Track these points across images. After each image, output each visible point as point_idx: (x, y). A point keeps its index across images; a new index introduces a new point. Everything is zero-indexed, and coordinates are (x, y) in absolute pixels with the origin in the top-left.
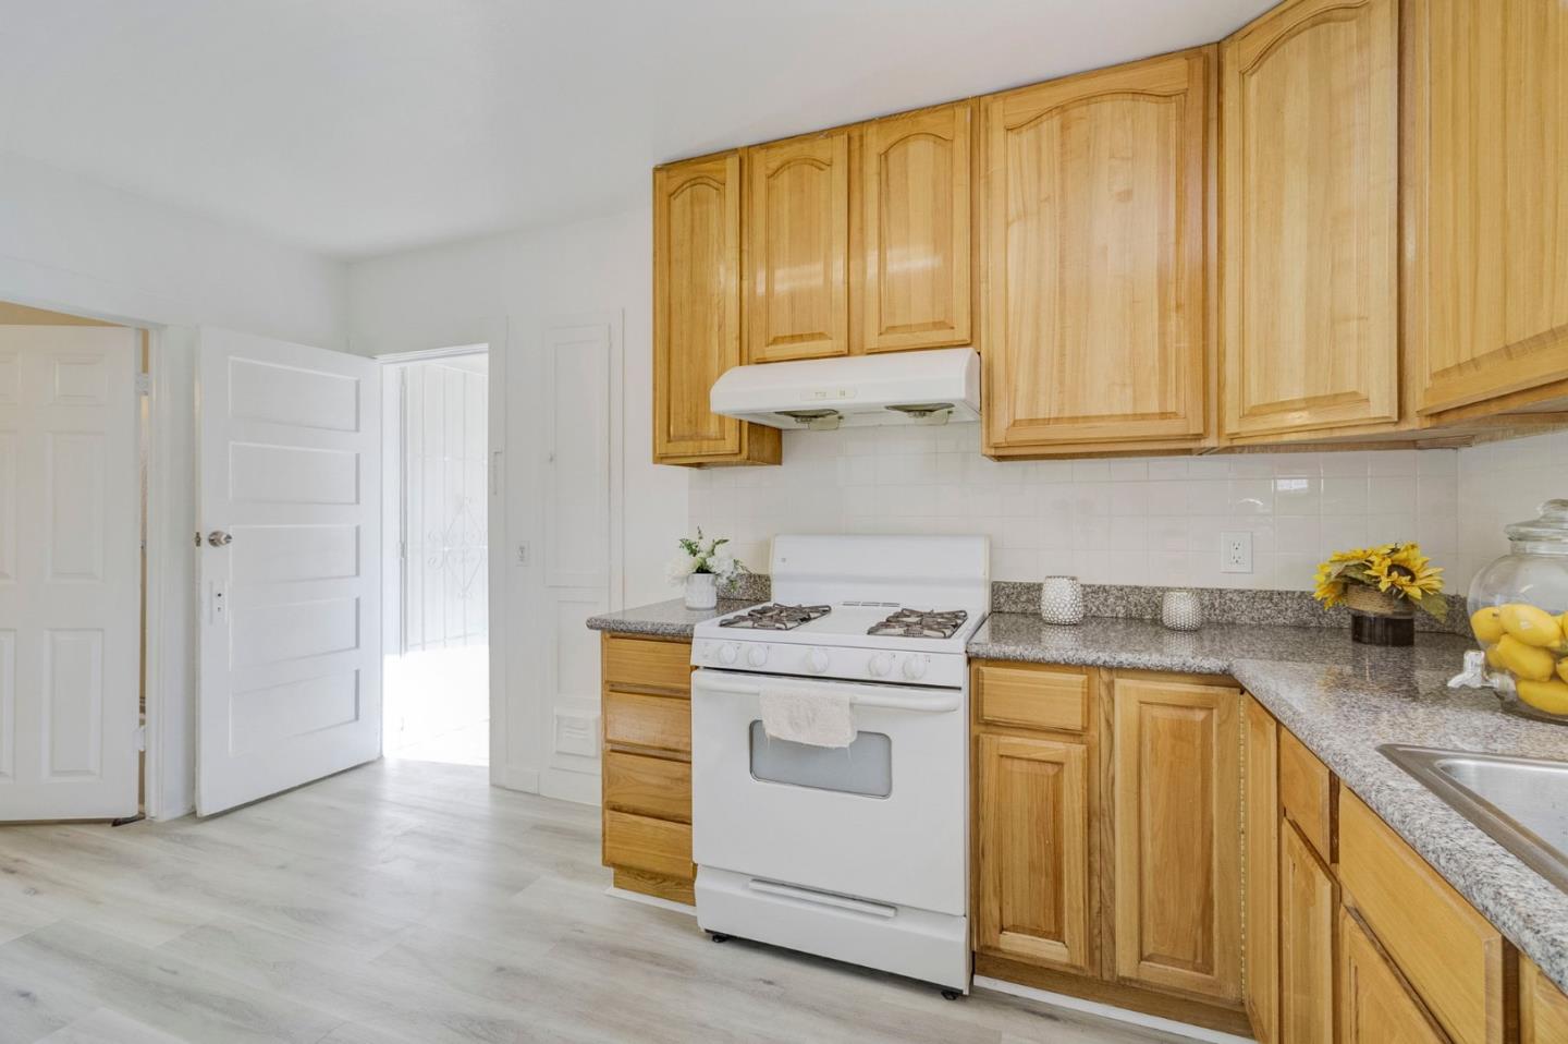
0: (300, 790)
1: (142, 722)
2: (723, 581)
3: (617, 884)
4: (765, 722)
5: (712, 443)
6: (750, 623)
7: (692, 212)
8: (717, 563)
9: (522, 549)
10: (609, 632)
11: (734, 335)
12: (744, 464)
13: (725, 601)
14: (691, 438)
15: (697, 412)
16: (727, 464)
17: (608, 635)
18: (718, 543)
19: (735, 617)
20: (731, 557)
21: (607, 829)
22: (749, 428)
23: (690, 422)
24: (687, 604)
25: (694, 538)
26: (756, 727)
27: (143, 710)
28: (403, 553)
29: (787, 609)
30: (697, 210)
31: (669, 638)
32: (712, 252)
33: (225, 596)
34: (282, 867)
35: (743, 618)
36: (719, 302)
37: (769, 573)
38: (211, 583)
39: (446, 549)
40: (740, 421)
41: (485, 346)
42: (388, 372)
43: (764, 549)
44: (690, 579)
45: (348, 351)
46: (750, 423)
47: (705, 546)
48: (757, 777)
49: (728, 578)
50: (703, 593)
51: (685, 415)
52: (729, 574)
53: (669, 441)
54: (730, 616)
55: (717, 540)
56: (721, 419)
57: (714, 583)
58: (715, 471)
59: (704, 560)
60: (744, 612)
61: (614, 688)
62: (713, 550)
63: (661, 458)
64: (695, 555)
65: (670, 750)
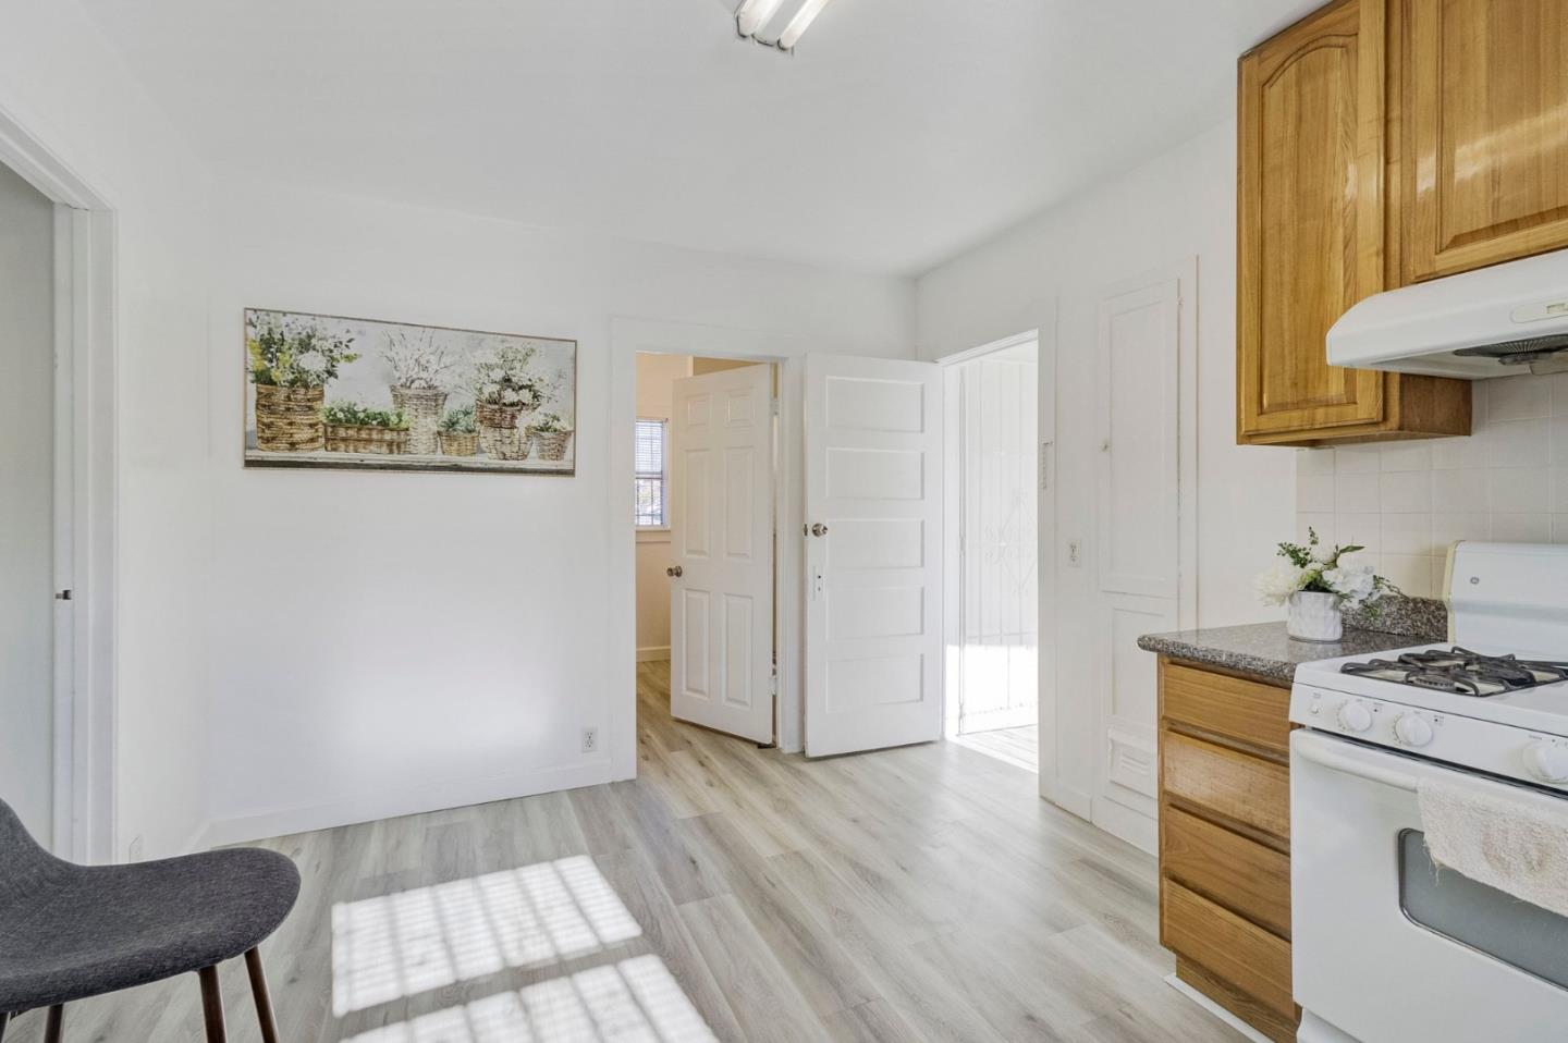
0: (876, 754)
1: (774, 672)
2: (1355, 604)
3: (1180, 975)
4: (1427, 837)
5: (1333, 410)
6: (1402, 674)
7: (1300, 95)
8: (1341, 578)
9: (1073, 548)
10: (1168, 656)
11: (1374, 249)
12: (1396, 438)
13: (1361, 632)
14: (1297, 406)
15: (1306, 371)
16: (1364, 439)
17: (1167, 660)
18: (1343, 551)
19: (1372, 662)
20: (1366, 571)
21: (1165, 902)
22: (1402, 383)
23: (1295, 385)
24: (1291, 632)
25: (1302, 542)
26: (1410, 839)
27: (774, 662)
28: (962, 547)
29: (1479, 659)
30: (1307, 88)
31: (1255, 676)
32: (1334, 139)
33: (823, 577)
34: (855, 821)
35: (1387, 665)
36: (1344, 209)
37: (1444, 597)
38: (814, 567)
39: (1003, 544)
40: (1385, 374)
41: (1034, 333)
42: (949, 372)
43: (1435, 561)
44: (1296, 597)
45: (916, 360)
46: (1403, 375)
47: (1321, 553)
48: (1412, 917)
49: (1361, 601)
50: (1319, 620)
51: (1287, 376)
52: (1364, 597)
53: (1261, 413)
54: (1364, 659)
55: (1341, 548)
56: (1349, 374)
57: (1335, 607)
58: (1340, 451)
59: (1319, 573)
60: (1391, 655)
61: (1175, 727)
62: (1335, 561)
63: (1247, 437)
64: (1303, 566)
65: (1257, 829)
